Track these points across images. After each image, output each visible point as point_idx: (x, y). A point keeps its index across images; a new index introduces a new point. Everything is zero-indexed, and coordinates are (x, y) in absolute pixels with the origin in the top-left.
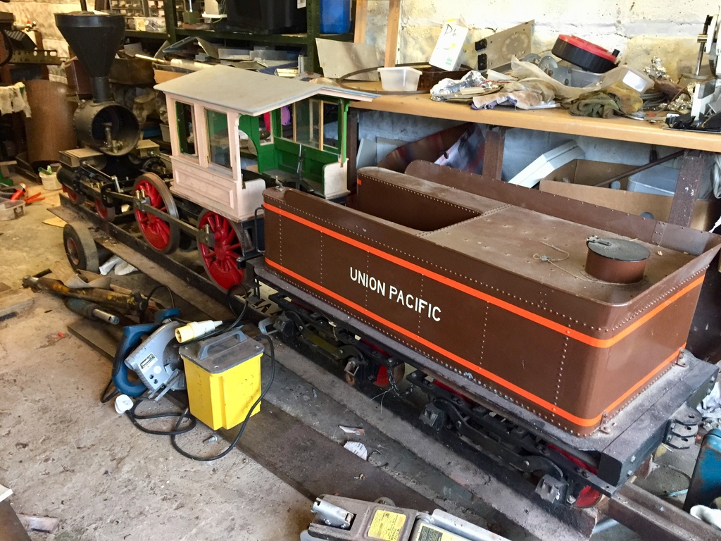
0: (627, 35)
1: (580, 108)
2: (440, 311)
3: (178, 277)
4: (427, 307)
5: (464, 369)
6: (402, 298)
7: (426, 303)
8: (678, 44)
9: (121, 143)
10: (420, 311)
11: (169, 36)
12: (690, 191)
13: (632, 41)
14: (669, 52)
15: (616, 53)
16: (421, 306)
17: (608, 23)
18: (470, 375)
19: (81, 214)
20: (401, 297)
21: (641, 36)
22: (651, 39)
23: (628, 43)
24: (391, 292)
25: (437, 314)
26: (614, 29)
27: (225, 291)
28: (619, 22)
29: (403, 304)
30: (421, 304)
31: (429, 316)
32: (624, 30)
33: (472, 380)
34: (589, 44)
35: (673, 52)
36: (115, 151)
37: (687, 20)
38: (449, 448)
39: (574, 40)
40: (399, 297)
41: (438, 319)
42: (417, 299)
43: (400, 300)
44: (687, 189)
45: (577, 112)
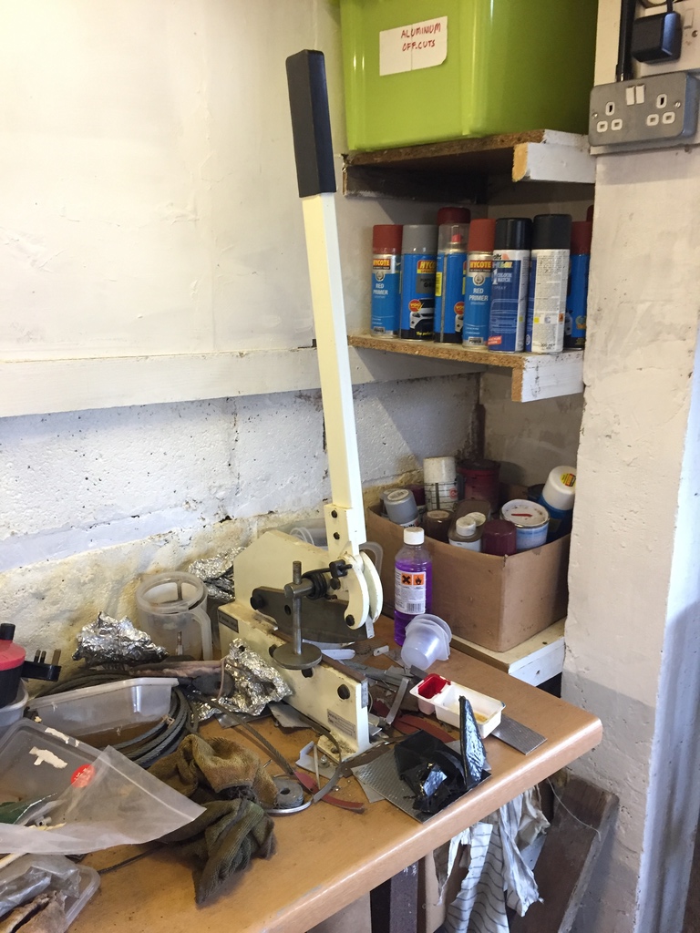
8: (96, 563)
37: (100, 518)
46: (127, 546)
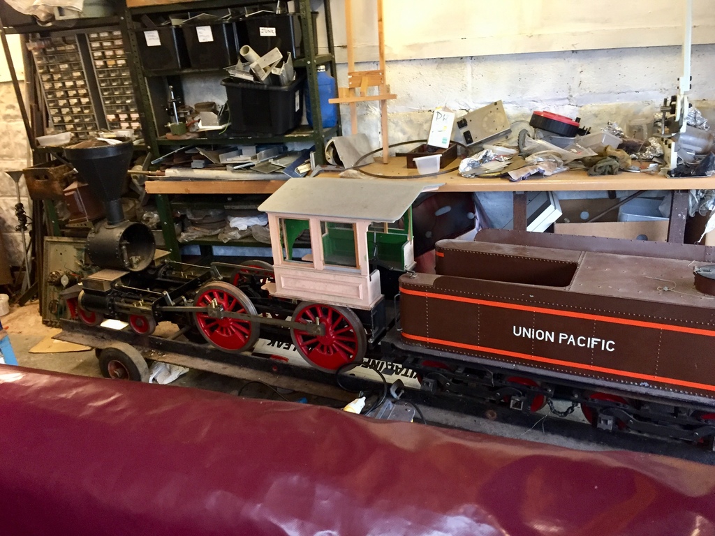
0: (578, 105)
1: (597, 170)
2: (614, 343)
3: (261, 370)
4: (600, 343)
5: (639, 381)
6: (573, 341)
7: (599, 340)
8: (618, 108)
9: (139, 257)
10: (593, 347)
11: (149, 147)
12: (682, 216)
13: (582, 109)
14: (612, 114)
15: (578, 120)
16: (593, 343)
17: (561, 97)
18: (646, 384)
19: (101, 334)
20: (572, 339)
21: (589, 105)
22: (598, 106)
23: (580, 111)
24: (561, 338)
25: (611, 346)
26: (567, 101)
27: (331, 372)
28: (571, 96)
29: (574, 344)
30: (593, 342)
31: (603, 349)
32: (575, 101)
33: (647, 387)
34: (559, 116)
35: (615, 114)
36: (135, 266)
37: (622, 91)
38: (603, 444)
39: (548, 114)
40: (570, 340)
41: (613, 349)
42: (589, 339)
43: (571, 342)
44: (680, 215)
45: (595, 173)
46: (632, 103)
